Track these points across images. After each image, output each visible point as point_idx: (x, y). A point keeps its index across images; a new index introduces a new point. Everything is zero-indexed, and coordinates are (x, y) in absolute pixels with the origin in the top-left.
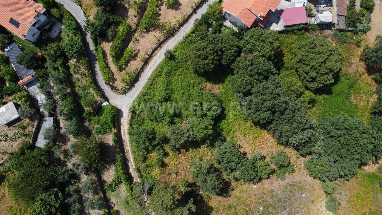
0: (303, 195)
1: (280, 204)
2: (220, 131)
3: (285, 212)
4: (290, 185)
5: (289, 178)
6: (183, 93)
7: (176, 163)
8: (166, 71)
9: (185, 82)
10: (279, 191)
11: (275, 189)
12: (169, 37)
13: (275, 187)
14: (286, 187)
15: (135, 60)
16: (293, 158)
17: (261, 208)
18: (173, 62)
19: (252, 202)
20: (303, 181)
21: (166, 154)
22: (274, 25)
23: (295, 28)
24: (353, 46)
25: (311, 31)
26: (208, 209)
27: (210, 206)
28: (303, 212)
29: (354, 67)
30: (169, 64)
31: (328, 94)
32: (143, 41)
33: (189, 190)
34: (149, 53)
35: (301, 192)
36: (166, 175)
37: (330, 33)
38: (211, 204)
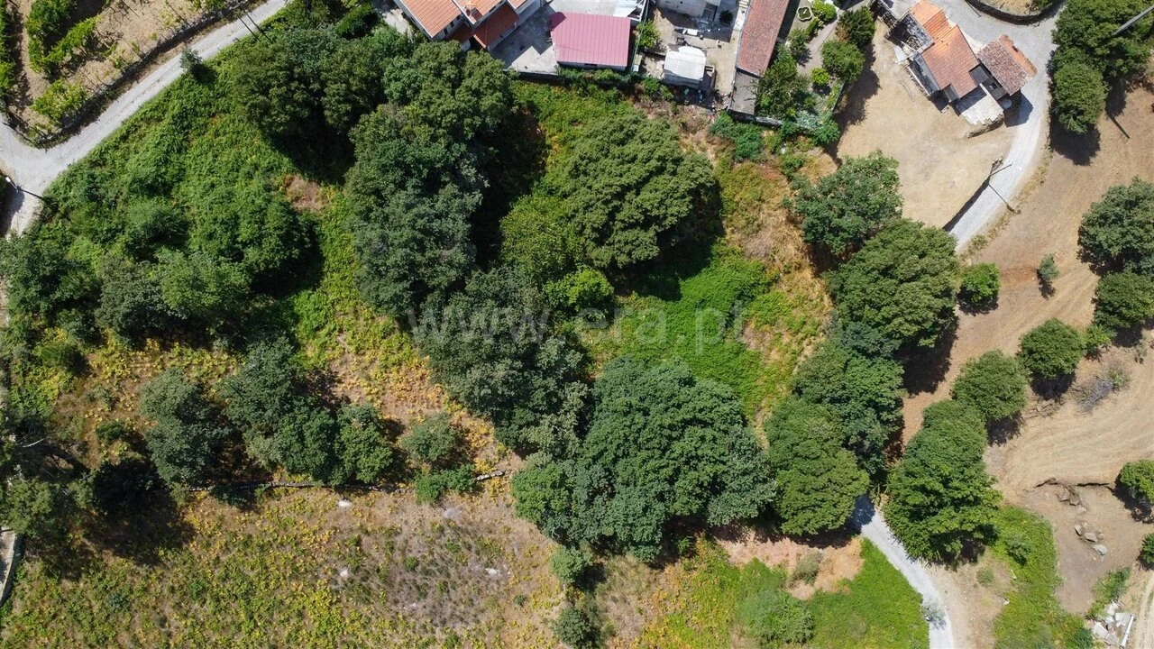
0: (492, 571)
1: (409, 576)
2: (291, 321)
3: (420, 606)
4: (457, 530)
5: (456, 508)
6: (213, 186)
7: (119, 371)
8: (176, 111)
9: (228, 156)
10: (415, 539)
11: (405, 528)
12: (217, 19)
13: (406, 522)
14: (442, 530)
15: (101, 60)
16: (489, 452)
17: (344, 573)
18: (205, 90)
19: (320, 545)
20: (501, 527)
21: (96, 339)
22: (531, 52)
23: (588, 75)
24: (774, 175)
25: (645, 99)
26: (179, 530)
27: (185, 523)
28: (483, 622)
29: (766, 239)
30: (192, 94)
31: (665, 298)
32: (140, 14)
33: (137, 460)
34: (146, 49)
35: (485, 559)
36: (79, 400)
37: (703, 118)
38: (192, 518)
